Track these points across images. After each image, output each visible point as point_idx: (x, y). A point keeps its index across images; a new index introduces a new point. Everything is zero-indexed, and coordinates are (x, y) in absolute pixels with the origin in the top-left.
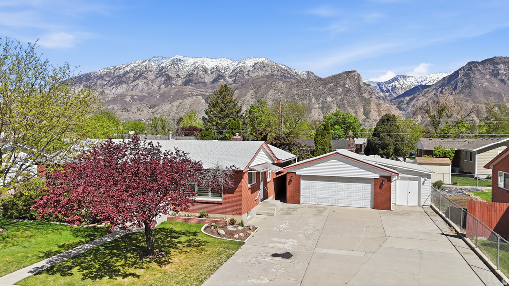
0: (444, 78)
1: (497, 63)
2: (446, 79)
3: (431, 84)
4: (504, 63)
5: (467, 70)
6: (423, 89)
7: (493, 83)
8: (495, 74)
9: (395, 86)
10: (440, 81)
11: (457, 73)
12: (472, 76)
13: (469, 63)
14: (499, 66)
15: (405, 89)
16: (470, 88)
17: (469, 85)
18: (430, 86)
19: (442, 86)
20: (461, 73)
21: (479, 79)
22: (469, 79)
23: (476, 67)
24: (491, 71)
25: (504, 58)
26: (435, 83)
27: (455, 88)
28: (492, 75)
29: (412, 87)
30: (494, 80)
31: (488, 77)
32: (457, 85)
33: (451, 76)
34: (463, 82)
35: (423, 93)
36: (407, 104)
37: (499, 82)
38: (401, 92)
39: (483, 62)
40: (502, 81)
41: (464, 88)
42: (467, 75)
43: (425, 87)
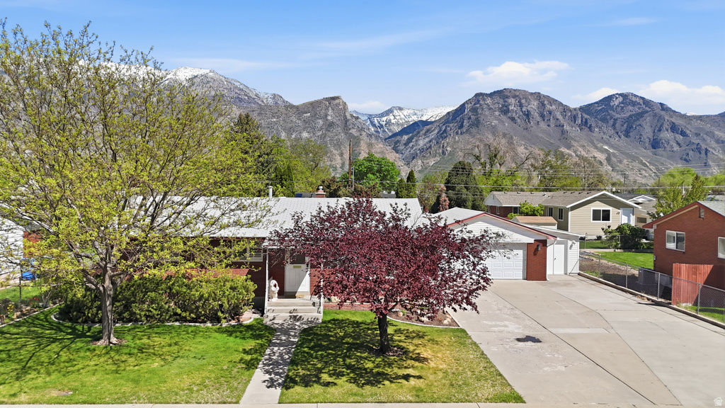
0: (448, 113)
1: (508, 97)
2: (451, 114)
3: (433, 120)
4: (515, 97)
5: (475, 104)
6: (424, 126)
7: (503, 122)
8: (505, 110)
9: (390, 120)
10: (444, 116)
11: (463, 106)
12: (479, 111)
13: (477, 95)
14: (510, 101)
15: (402, 125)
16: (478, 127)
17: (477, 124)
18: (432, 123)
19: (446, 123)
20: (468, 106)
21: (487, 116)
22: (477, 115)
23: (484, 100)
24: (500, 106)
25: (515, 90)
26: (437, 119)
27: (461, 126)
28: (502, 112)
29: (411, 123)
30: (504, 118)
31: (497, 113)
32: (463, 122)
33: (456, 110)
34: (470, 118)
35: (424, 131)
36: (405, 144)
37: (509, 120)
38: (397, 129)
39: (491, 95)
40: (513, 119)
41: (471, 126)
42: (474, 110)
43: (426, 123)
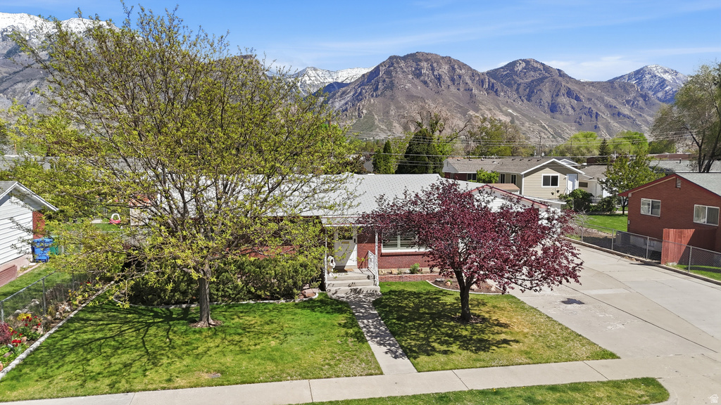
0: (364, 75)
1: (420, 61)
2: (366, 76)
3: (349, 82)
4: (427, 60)
5: (389, 67)
6: (339, 88)
7: (416, 85)
8: (418, 74)
9: (305, 81)
10: (359, 78)
11: (377, 70)
12: (393, 74)
13: (391, 58)
14: (422, 64)
15: (317, 86)
16: (392, 90)
17: (391, 86)
18: (347, 85)
19: (361, 85)
20: (383, 69)
21: (401, 79)
22: (391, 78)
23: (398, 63)
24: (413, 69)
25: (427, 54)
26: (352, 81)
27: (376, 89)
28: (415, 75)
29: (327, 84)
30: (416, 81)
31: (410, 76)
32: (378, 85)
33: (371, 72)
34: (384, 81)
35: (339, 93)
36: (321, 106)
37: (421, 84)
38: (314, 90)
39: (405, 58)
40: (425, 83)
41: (386, 89)
42: (388, 73)
43: (341, 85)
